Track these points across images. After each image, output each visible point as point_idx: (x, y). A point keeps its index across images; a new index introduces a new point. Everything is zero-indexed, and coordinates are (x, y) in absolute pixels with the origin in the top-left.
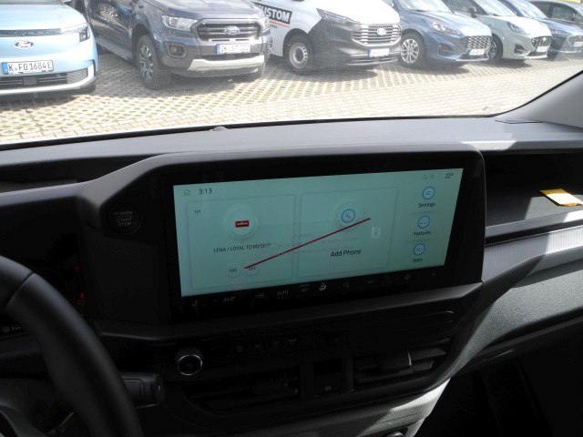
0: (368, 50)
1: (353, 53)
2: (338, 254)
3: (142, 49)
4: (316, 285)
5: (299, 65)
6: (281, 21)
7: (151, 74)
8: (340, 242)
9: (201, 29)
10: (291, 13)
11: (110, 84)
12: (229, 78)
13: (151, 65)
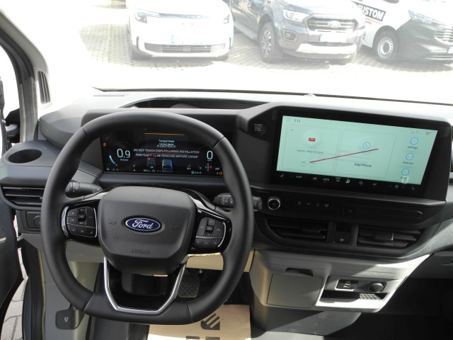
0: (448, 47)
1: (433, 49)
2: (359, 165)
3: (265, 33)
4: (344, 179)
5: (384, 55)
6: (375, 18)
7: (268, 52)
8: (361, 158)
9: (310, 21)
10: (385, 12)
11: (239, 55)
12: (327, 60)
13: (270, 45)
